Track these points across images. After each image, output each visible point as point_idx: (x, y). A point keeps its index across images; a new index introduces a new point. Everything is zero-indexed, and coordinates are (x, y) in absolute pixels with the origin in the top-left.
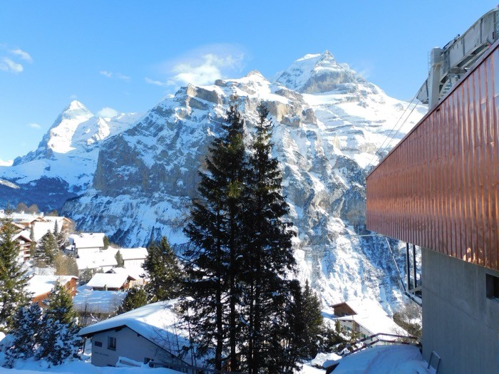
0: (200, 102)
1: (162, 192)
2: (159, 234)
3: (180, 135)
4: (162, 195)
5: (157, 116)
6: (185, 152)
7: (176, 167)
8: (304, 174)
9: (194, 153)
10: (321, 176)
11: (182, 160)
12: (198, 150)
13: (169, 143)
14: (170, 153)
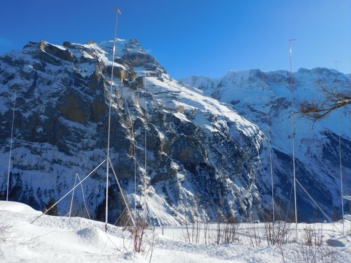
0: (53, 58)
1: (19, 138)
2: (18, 180)
3: (37, 85)
4: (19, 140)
5: (6, 64)
6: (45, 101)
7: (36, 115)
8: (149, 126)
9: (54, 103)
10: (159, 127)
11: (42, 108)
12: (58, 100)
13: (26, 91)
14: (27, 101)
